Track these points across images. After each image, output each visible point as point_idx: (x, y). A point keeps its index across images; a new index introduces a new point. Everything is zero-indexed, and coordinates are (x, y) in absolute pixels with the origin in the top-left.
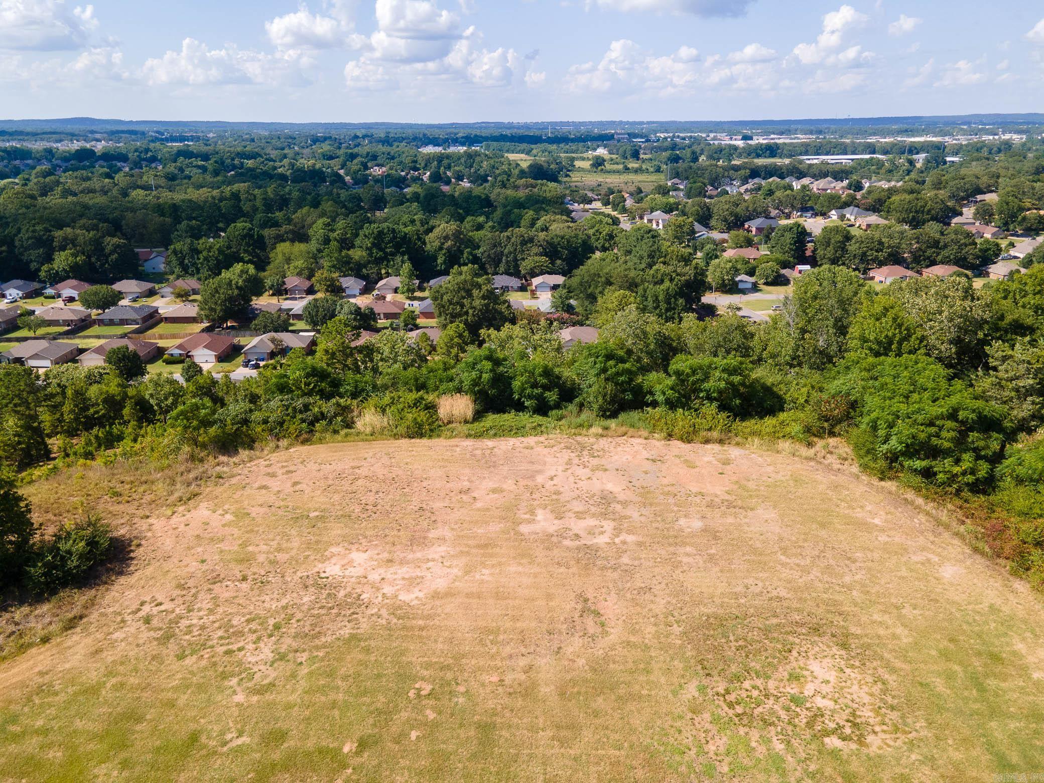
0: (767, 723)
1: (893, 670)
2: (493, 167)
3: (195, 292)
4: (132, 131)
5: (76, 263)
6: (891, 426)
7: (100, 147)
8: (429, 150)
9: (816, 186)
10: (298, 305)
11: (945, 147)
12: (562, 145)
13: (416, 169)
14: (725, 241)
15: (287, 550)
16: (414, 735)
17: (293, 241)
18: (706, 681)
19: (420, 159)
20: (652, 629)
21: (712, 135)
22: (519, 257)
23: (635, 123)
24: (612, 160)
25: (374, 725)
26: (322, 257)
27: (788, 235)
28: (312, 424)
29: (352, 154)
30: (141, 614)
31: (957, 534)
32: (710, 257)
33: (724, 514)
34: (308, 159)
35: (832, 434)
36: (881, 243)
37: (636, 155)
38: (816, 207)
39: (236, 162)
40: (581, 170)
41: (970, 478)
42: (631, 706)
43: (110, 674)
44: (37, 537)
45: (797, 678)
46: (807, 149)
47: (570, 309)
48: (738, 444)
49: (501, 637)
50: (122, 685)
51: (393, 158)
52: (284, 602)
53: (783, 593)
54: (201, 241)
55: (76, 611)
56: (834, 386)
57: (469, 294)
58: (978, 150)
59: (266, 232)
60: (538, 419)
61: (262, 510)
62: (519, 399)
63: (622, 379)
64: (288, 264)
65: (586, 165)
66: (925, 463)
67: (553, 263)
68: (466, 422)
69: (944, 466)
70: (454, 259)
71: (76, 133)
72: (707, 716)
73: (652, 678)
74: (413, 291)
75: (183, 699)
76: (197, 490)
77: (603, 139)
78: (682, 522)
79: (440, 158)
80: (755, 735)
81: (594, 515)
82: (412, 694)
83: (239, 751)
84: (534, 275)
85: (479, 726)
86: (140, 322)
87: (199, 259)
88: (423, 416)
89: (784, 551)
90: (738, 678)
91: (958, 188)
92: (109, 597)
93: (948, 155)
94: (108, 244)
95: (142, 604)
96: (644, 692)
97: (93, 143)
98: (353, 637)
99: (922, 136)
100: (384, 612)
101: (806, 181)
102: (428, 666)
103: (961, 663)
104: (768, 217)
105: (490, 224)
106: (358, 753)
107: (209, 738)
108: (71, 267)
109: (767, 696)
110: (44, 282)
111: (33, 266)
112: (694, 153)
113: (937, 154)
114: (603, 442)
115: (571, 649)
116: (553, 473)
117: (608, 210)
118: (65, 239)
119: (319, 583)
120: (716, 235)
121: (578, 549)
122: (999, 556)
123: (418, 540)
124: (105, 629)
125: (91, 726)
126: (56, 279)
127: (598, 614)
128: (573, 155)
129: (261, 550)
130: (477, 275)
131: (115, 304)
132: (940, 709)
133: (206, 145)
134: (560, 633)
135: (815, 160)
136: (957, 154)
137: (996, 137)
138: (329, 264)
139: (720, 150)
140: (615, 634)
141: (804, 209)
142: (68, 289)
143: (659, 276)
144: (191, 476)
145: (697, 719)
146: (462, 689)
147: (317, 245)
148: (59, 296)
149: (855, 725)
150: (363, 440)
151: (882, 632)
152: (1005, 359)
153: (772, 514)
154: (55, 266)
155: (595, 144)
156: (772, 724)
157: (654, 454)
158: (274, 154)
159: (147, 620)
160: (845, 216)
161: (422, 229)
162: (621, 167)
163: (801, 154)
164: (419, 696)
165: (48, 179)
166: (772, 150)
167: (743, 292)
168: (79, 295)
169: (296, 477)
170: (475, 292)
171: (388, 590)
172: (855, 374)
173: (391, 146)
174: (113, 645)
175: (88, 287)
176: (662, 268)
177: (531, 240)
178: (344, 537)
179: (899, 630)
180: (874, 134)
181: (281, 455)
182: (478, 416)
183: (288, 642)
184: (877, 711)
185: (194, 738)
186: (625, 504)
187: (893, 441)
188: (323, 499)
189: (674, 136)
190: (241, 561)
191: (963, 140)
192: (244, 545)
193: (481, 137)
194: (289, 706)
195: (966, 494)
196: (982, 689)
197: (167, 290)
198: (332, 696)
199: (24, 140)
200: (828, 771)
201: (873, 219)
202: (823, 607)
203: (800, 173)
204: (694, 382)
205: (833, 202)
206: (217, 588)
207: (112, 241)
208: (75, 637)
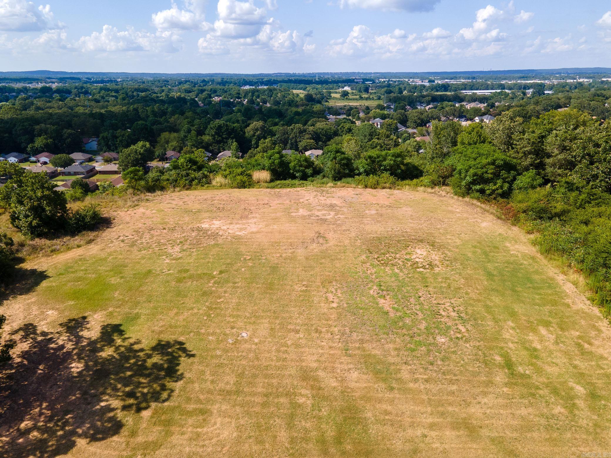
0: (393, 265)
1: (451, 251)
2: (284, 96)
3: (116, 158)
4: (73, 78)
5: (47, 143)
6: (467, 172)
7: (54, 86)
8: (247, 87)
9: (469, 106)
11: (545, 86)
12: (324, 85)
13: (239, 98)
14: (414, 133)
15: (184, 221)
16: (243, 269)
17: (170, 132)
18: (370, 255)
19: (241, 92)
20: (348, 241)
21: (411, 80)
22: (298, 140)
23: (367, 73)
24: (353, 93)
25: (226, 267)
26: (187, 140)
28: (191, 182)
29: (202, 89)
30: (120, 239)
31: (492, 213)
32: (405, 140)
33: (387, 210)
34: (177, 92)
35: (444, 184)
37: (367, 90)
38: (467, 116)
39: (135, 94)
40: (335, 98)
42: (336, 261)
43: (110, 255)
44: (70, 212)
45: (409, 254)
46: (465, 87)
48: (398, 189)
49: (281, 244)
50: (116, 258)
51: (226, 92)
52: (183, 235)
53: (409, 231)
54: (118, 132)
55: (91, 237)
56: (446, 164)
58: (563, 87)
59: (154, 127)
60: (302, 181)
61: (170, 209)
62: (293, 173)
63: (343, 162)
64: (168, 144)
65: (338, 96)
66: (481, 187)
67: (317, 144)
68: (266, 182)
69: (490, 187)
71: (40, 78)
72: (368, 264)
73: (346, 255)
75: (143, 262)
76: (137, 204)
77: (349, 81)
78: (367, 211)
80: (388, 268)
81: (326, 210)
82: (242, 259)
83: (169, 274)
84: (307, 150)
85: (271, 267)
86: (85, 173)
87: (117, 141)
89: (412, 219)
90: (384, 254)
91: (547, 105)
92: (104, 235)
93: (547, 90)
94: (65, 133)
95: (119, 236)
96: (343, 258)
97: (50, 84)
98: (215, 244)
99: (532, 80)
100: (229, 238)
101: (463, 103)
102: (249, 252)
103: (480, 249)
104: (440, 120)
105: (282, 123)
106: (220, 274)
107: (156, 271)
108: (45, 145)
109: (395, 259)
110: (29, 154)
111: (23, 145)
112: (400, 89)
113: (540, 89)
114: (333, 189)
115: (312, 247)
116: (308, 199)
117: (350, 118)
118: (41, 130)
119: (199, 230)
120: (410, 131)
121: (318, 219)
122: (507, 219)
123: (244, 218)
124: (105, 243)
125: (105, 268)
126: (37, 152)
127: (325, 237)
128: (331, 91)
129: (171, 221)
131: (70, 165)
132: (467, 260)
133: (116, 85)
134: (308, 243)
135: (469, 92)
136: (551, 89)
137: (575, 81)
138: (191, 144)
139: (415, 87)
140: (332, 243)
141: (461, 117)
142: (44, 158)
143: (374, 145)
144: (134, 199)
145: (364, 265)
146: (264, 258)
147: (184, 134)
148: (39, 161)
149: (431, 265)
150: (216, 189)
151: (450, 241)
153: (409, 209)
154: (36, 145)
155: (343, 85)
156: (396, 266)
157: (357, 192)
158: (156, 90)
159: (123, 241)
160: (483, 120)
161: (243, 125)
162: (358, 97)
163: (462, 90)
164: (245, 259)
165: (27, 101)
166: (445, 87)
168: (50, 161)
169: (184, 200)
171: (230, 231)
173: (225, 86)
174: (109, 247)
175: (53, 156)
177: (305, 131)
178: (209, 217)
179: (457, 240)
180: (505, 79)
181: (177, 194)
182: (272, 181)
183: (186, 246)
185: (150, 272)
186: (341, 207)
187: (468, 178)
188: (198, 206)
189: (389, 81)
190: (162, 224)
191: (555, 82)
192: (163, 219)
193: (277, 81)
194: (189, 263)
195: (499, 198)
196: (487, 255)
197: (99, 158)
198: (207, 260)
199: (9, 83)
200: (416, 277)
202: (425, 235)
203: (461, 100)
204: (378, 162)
205: (477, 112)
206: (152, 232)
207: (67, 132)
208: (92, 246)
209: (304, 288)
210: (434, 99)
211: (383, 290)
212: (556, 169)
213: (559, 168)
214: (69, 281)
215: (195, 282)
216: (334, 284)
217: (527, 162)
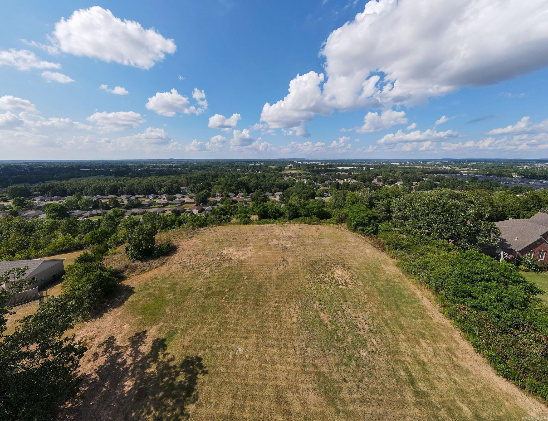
0: (325, 283)
1: (355, 271)
2: (266, 168)
3: (194, 197)
4: (183, 161)
6: (354, 219)
8: (251, 164)
9: (341, 174)
10: (218, 200)
13: (248, 169)
14: (320, 185)
15: (214, 248)
16: (242, 288)
17: (218, 185)
18: (312, 274)
19: (249, 167)
20: (299, 264)
21: (317, 163)
22: (272, 188)
24: (294, 167)
25: (233, 286)
26: (225, 188)
27: (335, 184)
28: (221, 221)
29: (233, 166)
30: (179, 262)
31: (370, 243)
32: (317, 189)
33: (317, 240)
34: (223, 167)
35: (342, 222)
36: (356, 186)
37: (299, 166)
38: (341, 178)
40: (286, 169)
41: (372, 231)
42: (294, 281)
43: (171, 275)
44: (156, 245)
45: (333, 274)
46: (339, 166)
47: (284, 200)
48: (321, 225)
49: (264, 266)
50: (174, 277)
51: (242, 167)
52: (213, 259)
53: (330, 256)
54: (196, 185)
55: (164, 261)
56: (342, 212)
57: (259, 196)
59: (212, 183)
60: (274, 220)
61: (208, 240)
62: (270, 216)
63: (293, 211)
64: (217, 190)
65: (288, 168)
66: (362, 228)
67: (279, 189)
68: (257, 221)
69: (367, 228)
70: (256, 188)
72: (312, 282)
73: (299, 275)
74: (246, 196)
75: (188, 280)
76: (193, 235)
77: (292, 162)
78: (307, 241)
79: (253, 167)
80: (323, 285)
81: (286, 240)
82: (242, 279)
83: (201, 291)
84: (275, 192)
85: (258, 285)
86: (180, 203)
87: (195, 189)
88: (247, 219)
89: (331, 247)
90: (319, 274)
91: (373, 174)
92: (171, 258)
95: (179, 260)
96: (297, 278)
97: (173, 164)
98: (229, 267)
99: (364, 163)
100: (236, 261)
101: (339, 173)
102: (246, 273)
103: (370, 270)
104: (330, 180)
106: (229, 291)
107: (194, 289)
108: (165, 191)
109: (326, 277)
110: (159, 195)
111: (157, 191)
112: (313, 166)
113: (368, 167)
114: (289, 225)
115: (280, 269)
116: (277, 232)
117: (293, 178)
118: (165, 185)
119: (221, 255)
120: (319, 184)
121: (283, 247)
122: (379, 248)
123: (245, 246)
124: (170, 265)
125: (166, 286)
126: (161, 194)
127: (287, 261)
128: (285, 166)
129: (208, 248)
130: (261, 192)
131: (174, 199)
132: (365, 279)
134: (278, 265)
135: (341, 168)
136: (372, 167)
138: (226, 190)
139: (319, 166)
140: (291, 265)
141: (339, 178)
142: (164, 196)
143: (305, 192)
144: (192, 232)
145: (309, 282)
146: (254, 278)
147: (223, 186)
148: (162, 198)
149: (346, 283)
150: (233, 225)
151: (352, 264)
152: (378, 204)
153: (328, 240)
154: (161, 191)
155: (289, 164)
156: (327, 283)
157: (302, 227)
159: (180, 263)
160: (348, 180)
161: (249, 182)
162: (296, 168)
163: (337, 167)
164: (244, 279)
166: (331, 166)
167: (325, 197)
168: (166, 197)
169: (216, 233)
170: (261, 196)
171: (237, 256)
172: (347, 209)
173: (242, 164)
174: (172, 268)
175: (168, 196)
176: (305, 190)
177: (274, 184)
178: (228, 245)
179: (356, 263)
180: (354, 163)
181: (214, 228)
182: (260, 219)
183: (213, 268)
184: (351, 280)
185: (190, 289)
186: (294, 238)
187: (355, 223)
188: (223, 237)
189: (308, 163)
190: (203, 251)
191: (373, 164)
192: (204, 247)
194: (213, 282)
195: (372, 234)
196: (375, 275)
197: (187, 196)
198: (223, 279)
200: (339, 292)
201: (354, 181)
202: (339, 259)
203: (337, 171)
204: (311, 211)
205: (345, 177)
206: (197, 256)
207: (175, 185)
208: (163, 267)
209: (277, 304)
210: (326, 171)
211: (322, 305)
212: (398, 220)
213: (399, 219)
214: (144, 297)
215: (214, 299)
216: (293, 300)
217: (383, 215)
